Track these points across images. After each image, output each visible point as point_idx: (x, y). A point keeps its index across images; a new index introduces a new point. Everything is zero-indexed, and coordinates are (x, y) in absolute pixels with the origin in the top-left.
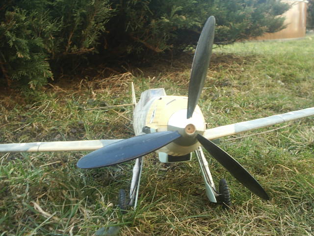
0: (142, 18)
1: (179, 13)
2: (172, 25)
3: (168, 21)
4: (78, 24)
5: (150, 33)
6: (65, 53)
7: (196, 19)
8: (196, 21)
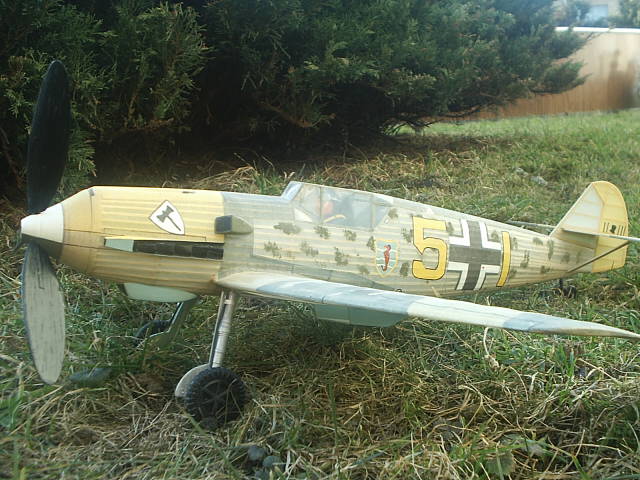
0: (272, 65)
1: (340, 53)
2: (324, 75)
3: (317, 68)
4: (145, 76)
5: (289, 92)
6: (123, 130)
7: (371, 63)
8: (370, 67)
